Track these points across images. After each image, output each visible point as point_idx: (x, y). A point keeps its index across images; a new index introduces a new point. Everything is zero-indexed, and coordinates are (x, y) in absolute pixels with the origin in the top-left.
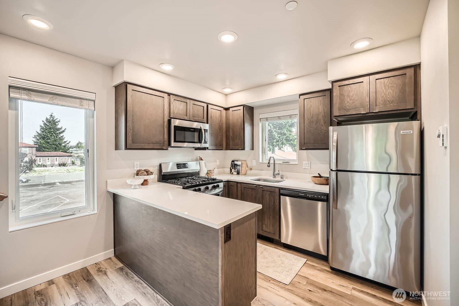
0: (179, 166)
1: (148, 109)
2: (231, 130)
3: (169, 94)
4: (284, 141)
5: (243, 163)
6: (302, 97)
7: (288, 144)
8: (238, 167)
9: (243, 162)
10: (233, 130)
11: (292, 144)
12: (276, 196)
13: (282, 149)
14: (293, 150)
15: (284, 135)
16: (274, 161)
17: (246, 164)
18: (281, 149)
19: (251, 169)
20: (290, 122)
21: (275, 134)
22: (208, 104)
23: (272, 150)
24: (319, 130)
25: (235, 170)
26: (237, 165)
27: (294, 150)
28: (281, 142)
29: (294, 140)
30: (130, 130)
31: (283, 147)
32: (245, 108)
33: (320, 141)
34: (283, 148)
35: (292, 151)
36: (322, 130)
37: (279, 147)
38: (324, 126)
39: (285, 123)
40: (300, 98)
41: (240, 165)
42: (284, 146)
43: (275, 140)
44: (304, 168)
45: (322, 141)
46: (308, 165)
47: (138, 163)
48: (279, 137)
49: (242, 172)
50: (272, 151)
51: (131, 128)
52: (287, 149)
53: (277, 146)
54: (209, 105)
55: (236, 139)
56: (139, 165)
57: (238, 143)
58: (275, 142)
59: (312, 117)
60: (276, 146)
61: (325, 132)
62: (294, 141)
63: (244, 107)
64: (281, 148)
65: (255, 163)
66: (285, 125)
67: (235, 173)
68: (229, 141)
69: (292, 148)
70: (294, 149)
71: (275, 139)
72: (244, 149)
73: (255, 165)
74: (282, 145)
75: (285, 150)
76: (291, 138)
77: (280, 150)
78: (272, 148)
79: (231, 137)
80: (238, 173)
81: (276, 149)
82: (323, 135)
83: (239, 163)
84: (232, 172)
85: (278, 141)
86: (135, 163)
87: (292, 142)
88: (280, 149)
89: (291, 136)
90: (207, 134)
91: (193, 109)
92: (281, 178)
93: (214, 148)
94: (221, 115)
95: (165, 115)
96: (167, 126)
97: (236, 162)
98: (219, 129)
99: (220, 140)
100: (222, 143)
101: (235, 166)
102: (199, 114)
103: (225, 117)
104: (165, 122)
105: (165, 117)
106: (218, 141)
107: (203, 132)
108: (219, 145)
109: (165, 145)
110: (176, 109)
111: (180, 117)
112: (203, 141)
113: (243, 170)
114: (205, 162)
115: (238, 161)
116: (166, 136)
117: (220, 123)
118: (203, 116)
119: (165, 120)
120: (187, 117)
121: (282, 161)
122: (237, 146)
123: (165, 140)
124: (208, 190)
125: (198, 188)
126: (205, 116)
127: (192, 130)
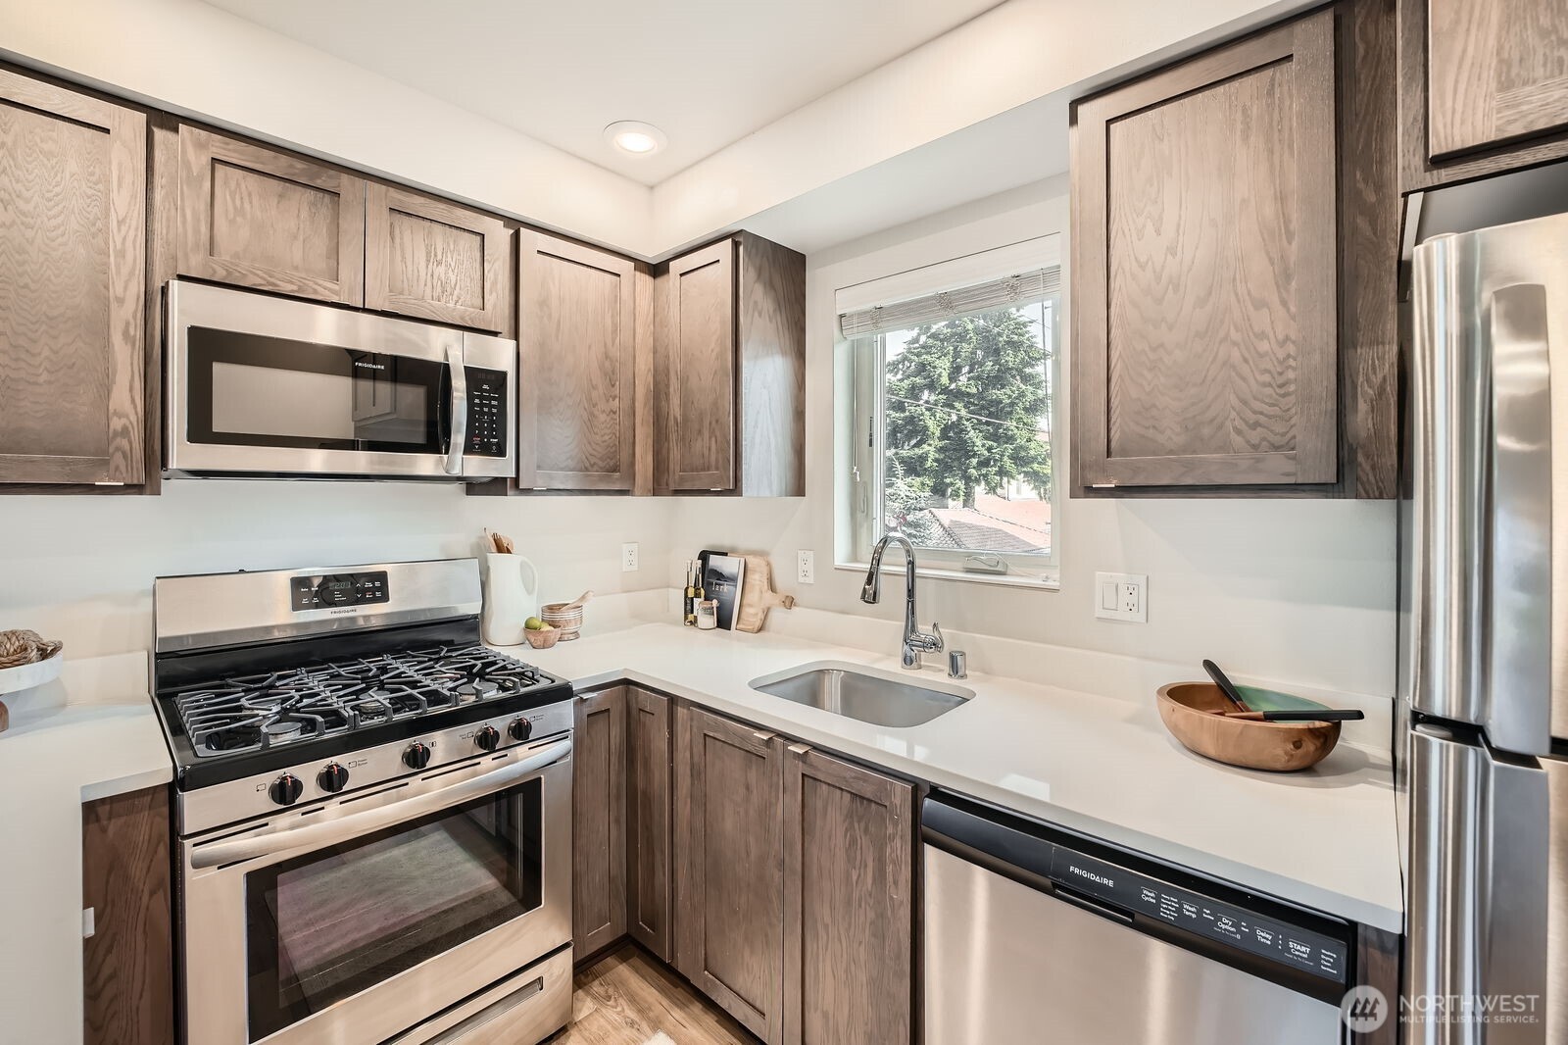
0: (311, 589)
2: (674, 385)
4: (1008, 463)
5: (749, 566)
6: (1094, 113)
7: (1022, 475)
8: (726, 588)
9: (751, 560)
10: (684, 381)
11: (1036, 473)
12: (892, 838)
13: (999, 490)
14: (1039, 494)
15: (1007, 443)
16: (911, 564)
17: (765, 570)
18: (995, 493)
19: (790, 602)
20: (1029, 395)
21: (975, 439)
22: (515, 224)
23: (962, 493)
24: (1235, 344)
25: (707, 604)
26: (720, 576)
27: (1045, 493)
28: (994, 466)
29: (1044, 459)
31: (1005, 485)
32: (741, 248)
33: (1239, 432)
34: (1001, 486)
35: (1038, 498)
36: (1262, 336)
37: (988, 483)
38: (1275, 300)
39: (1010, 397)
40: (1073, 120)
41: (732, 579)
42: (1009, 482)
43: (974, 461)
44: (1099, 612)
45: (1256, 425)
46: (1133, 599)
48: (989, 449)
49: (743, 615)
50: (962, 498)
52: (1018, 491)
53: (983, 483)
54: (523, 230)
55: (700, 432)
57: (706, 452)
58: (974, 468)
59: (1172, 251)
60: (977, 481)
61: (1281, 355)
62: (1043, 462)
63: (736, 245)
64: (996, 486)
65: (810, 567)
66: (1012, 404)
67: (708, 621)
68: (666, 444)
69: (1035, 487)
70: (1042, 491)
71: (973, 456)
72: (735, 490)
73: (810, 580)
74: (1001, 480)
75: (1013, 494)
76: (1032, 452)
77: (991, 496)
78: (963, 487)
79: (675, 419)
80: (723, 622)
81: (979, 490)
82: (1267, 378)
83: (727, 565)
84: (695, 613)
85: (985, 463)
87: (1035, 466)
88: (992, 490)
89: (1033, 445)
90: (494, 399)
91: (397, 241)
92: (952, 673)
93: (562, 483)
94: (616, 296)
95: (121, 254)
96: (140, 334)
97: (715, 561)
98: (606, 374)
99: (606, 438)
100: (624, 456)
101: (709, 579)
102: (443, 276)
103: (648, 315)
104: (121, 301)
105: (118, 267)
106: (594, 446)
107: (459, 384)
108: (603, 469)
109: (118, 459)
110: (232, 222)
111: (272, 280)
112: (458, 438)
113: (750, 606)
114: (526, 560)
115: (726, 554)
116: (126, 401)
117: (609, 343)
118: (480, 290)
119: (117, 288)
120: (336, 287)
121: (959, 565)
122: (703, 470)
123: (117, 424)
124: (428, 766)
125: (321, 765)
126: (494, 294)
127: (366, 365)
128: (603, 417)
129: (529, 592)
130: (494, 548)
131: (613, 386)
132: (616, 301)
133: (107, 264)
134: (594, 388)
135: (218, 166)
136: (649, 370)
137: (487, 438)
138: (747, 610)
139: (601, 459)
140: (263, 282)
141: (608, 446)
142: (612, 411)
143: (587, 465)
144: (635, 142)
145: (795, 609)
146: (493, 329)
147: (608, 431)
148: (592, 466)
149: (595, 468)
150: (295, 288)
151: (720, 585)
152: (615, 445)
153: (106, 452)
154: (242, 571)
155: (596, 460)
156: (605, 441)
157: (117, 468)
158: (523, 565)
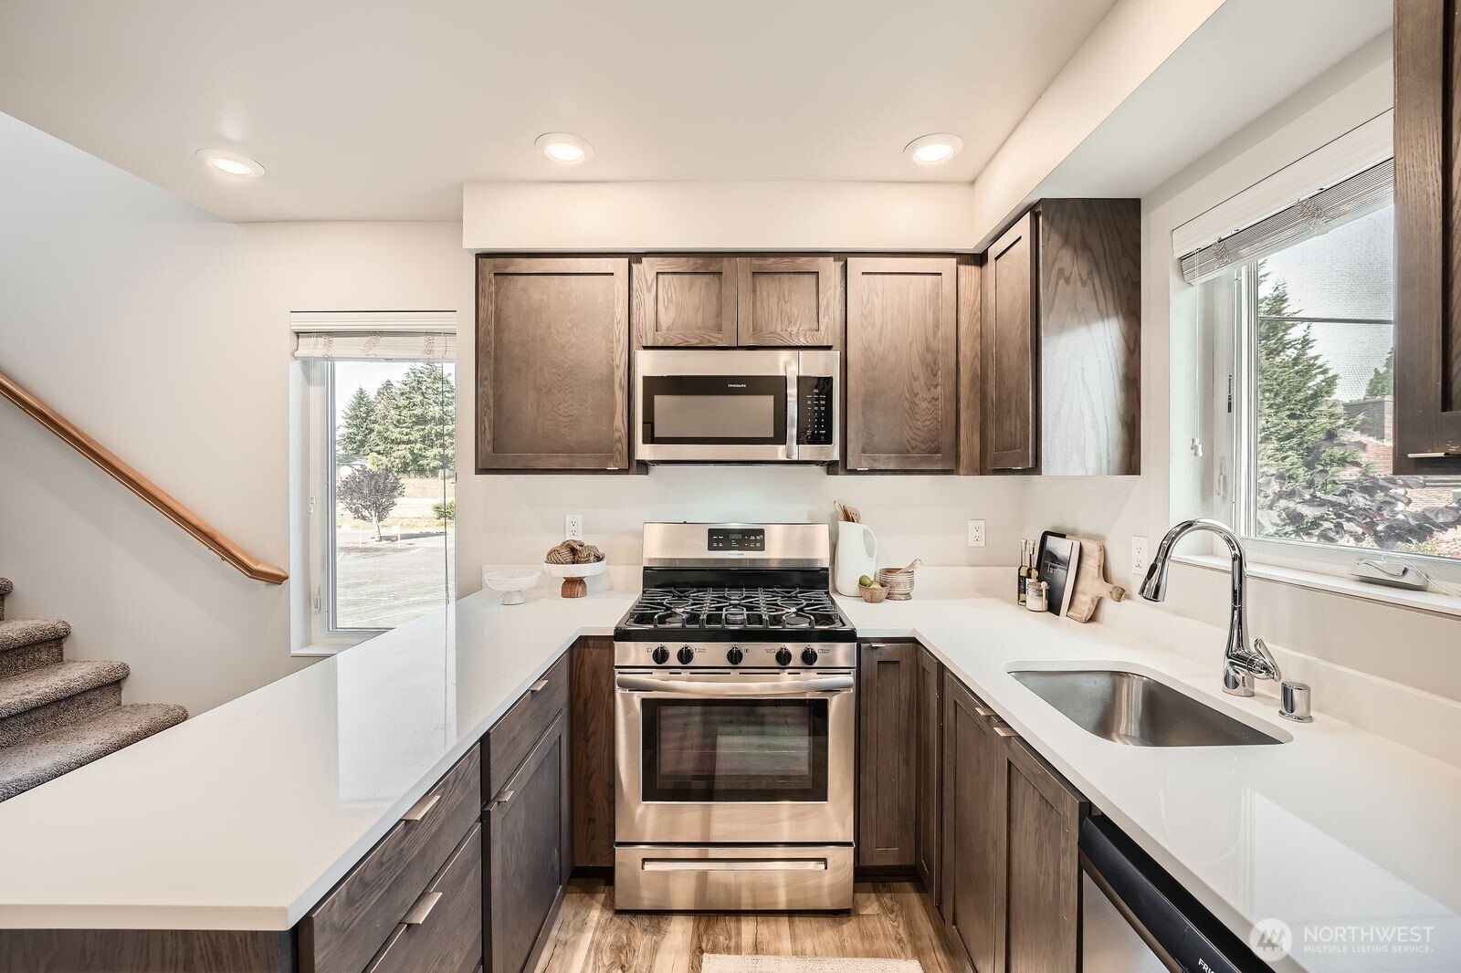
0: (719, 537)
1: (553, 330)
2: (991, 367)
3: (635, 257)
5: (1085, 550)
8: (1059, 572)
9: (1088, 545)
12: (1064, 854)
16: (1239, 560)
17: (1100, 557)
19: (1121, 594)
25: (1039, 586)
26: (1054, 558)
30: (489, 407)
32: (1039, 219)
41: (1066, 563)
47: (578, 518)
49: (1076, 602)
51: (492, 404)
55: (1009, 411)
56: (580, 524)
63: (1035, 217)
65: (1144, 556)
67: (1041, 603)
68: (988, 425)
72: (1035, 469)
79: (992, 400)
80: (1053, 607)
83: (1060, 547)
84: (1027, 594)
86: (569, 518)
90: (823, 399)
91: (758, 293)
92: (1284, 711)
93: (884, 464)
94: (938, 294)
95: (619, 341)
96: (626, 384)
97: (1053, 543)
98: (927, 366)
99: (928, 423)
100: (947, 438)
101: (1046, 561)
102: (788, 311)
103: (974, 303)
104: (618, 367)
105: (617, 347)
106: (917, 431)
107: (792, 391)
108: (924, 451)
109: (617, 455)
110: (666, 308)
111: (687, 339)
112: (792, 431)
113: (1084, 593)
114: (868, 528)
115: (1063, 536)
116: (620, 422)
117: (931, 336)
118: (815, 316)
119: (617, 361)
120: (721, 336)
121: (1344, 570)
122: (1011, 449)
123: (617, 435)
124: (740, 665)
125: (680, 645)
126: (827, 317)
127: (735, 386)
128: (924, 405)
129: (870, 554)
130: (841, 517)
131: (935, 375)
132: (938, 299)
133: (613, 348)
134: (916, 379)
135: (660, 276)
136: (976, 355)
137: (817, 431)
138: (1080, 598)
139: (923, 442)
140: (681, 341)
141: (930, 430)
142: (934, 398)
143: (909, 447)
144: (934, 153)
145: (1125, 603)
146: (825, 344)
147: (929, 417)
148: (914, 448)
149: (917, 450)
150: (697, 341)
151: (1054, 567)
152: (937, 429)
153: (611, 451)
154: (685, 523)
155: (917, 443)
156: (927, 426)
157: (617, 461)
158: (865, 532)
